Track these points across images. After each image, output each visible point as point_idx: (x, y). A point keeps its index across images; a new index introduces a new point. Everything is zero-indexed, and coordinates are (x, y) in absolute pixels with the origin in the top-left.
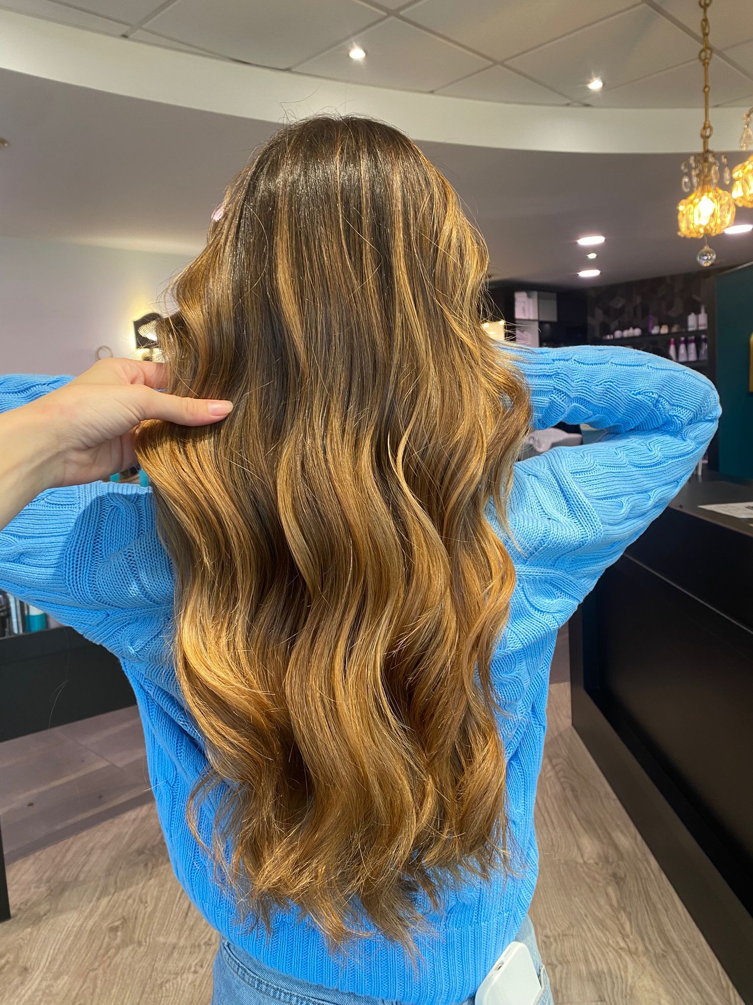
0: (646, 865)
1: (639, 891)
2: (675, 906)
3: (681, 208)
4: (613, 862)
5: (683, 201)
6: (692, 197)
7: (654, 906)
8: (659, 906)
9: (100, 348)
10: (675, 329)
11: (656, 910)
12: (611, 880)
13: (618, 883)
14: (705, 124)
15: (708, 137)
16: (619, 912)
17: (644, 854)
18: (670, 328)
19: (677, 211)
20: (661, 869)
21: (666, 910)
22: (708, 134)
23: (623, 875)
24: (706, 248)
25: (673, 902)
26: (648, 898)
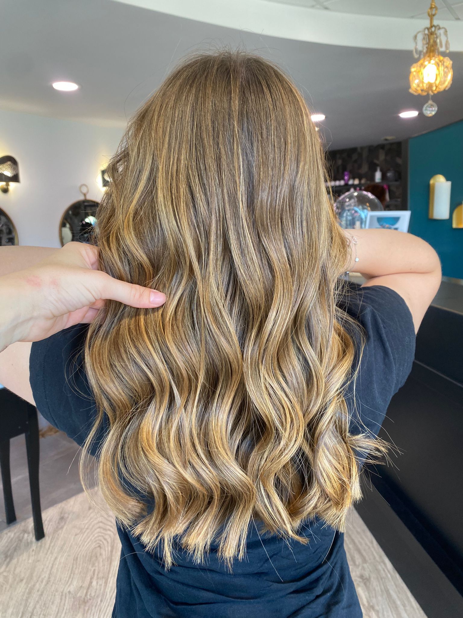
0: (384, 567)
1: (382, 591)
2: (409, 602)
3: (413, 70)
4: (359, 566)
5: (415, 65)
6: (421, 61)
7: (394, 602)
8: (398, 603)
10: (363, 181)
11: (396, 608)
12: (360, 582)
13: (365, 584)
14: (431, 5)
15: (434, 15)
16: (370, 611)
17: (380, 557)
18: (360, 180)
19: (410, 72)
20: (394, 569)
21: (404, 606)
22: (434, 13)
23: (368, 577)
24: (430, 102)
25: (408, 598)
26: (389, 595)
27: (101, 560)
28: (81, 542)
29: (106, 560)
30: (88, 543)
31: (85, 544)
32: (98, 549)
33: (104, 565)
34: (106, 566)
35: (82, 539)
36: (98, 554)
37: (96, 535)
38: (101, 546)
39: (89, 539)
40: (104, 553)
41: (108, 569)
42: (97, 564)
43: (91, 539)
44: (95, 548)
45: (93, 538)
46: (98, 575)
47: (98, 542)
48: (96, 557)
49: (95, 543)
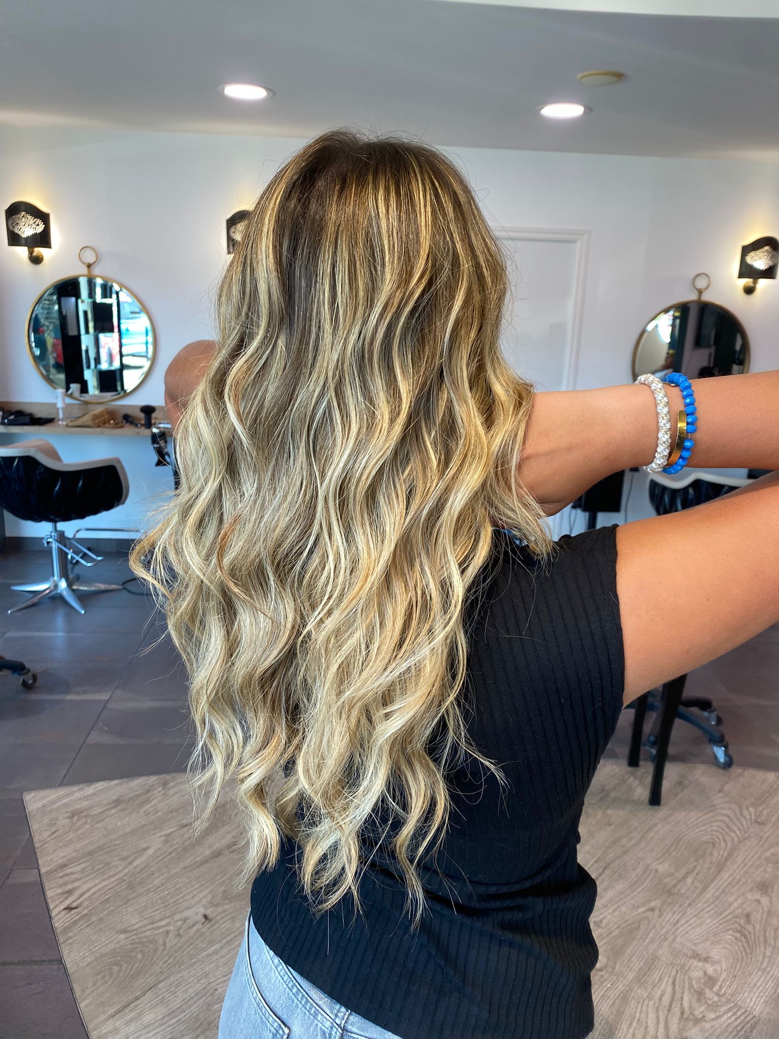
9: (698, 275)
27: (709, 861)
29: (715, 865)
30: (701, 831)
31: (697, 831)
32: (711, 845)
33: (709, 868)
34: (712, 871)
35: (696, 822)
36: (708, 852)
37: (714, 828)
38: (716, 845)
39: (704, 828)
40: (716, 855)
42: (701, 862)
43: (706, 829)
44: (707, 842)
45: (709, 829)
46: (697, 874)
47: (714, 837)
48: (704, 853)
49: (709, 837)
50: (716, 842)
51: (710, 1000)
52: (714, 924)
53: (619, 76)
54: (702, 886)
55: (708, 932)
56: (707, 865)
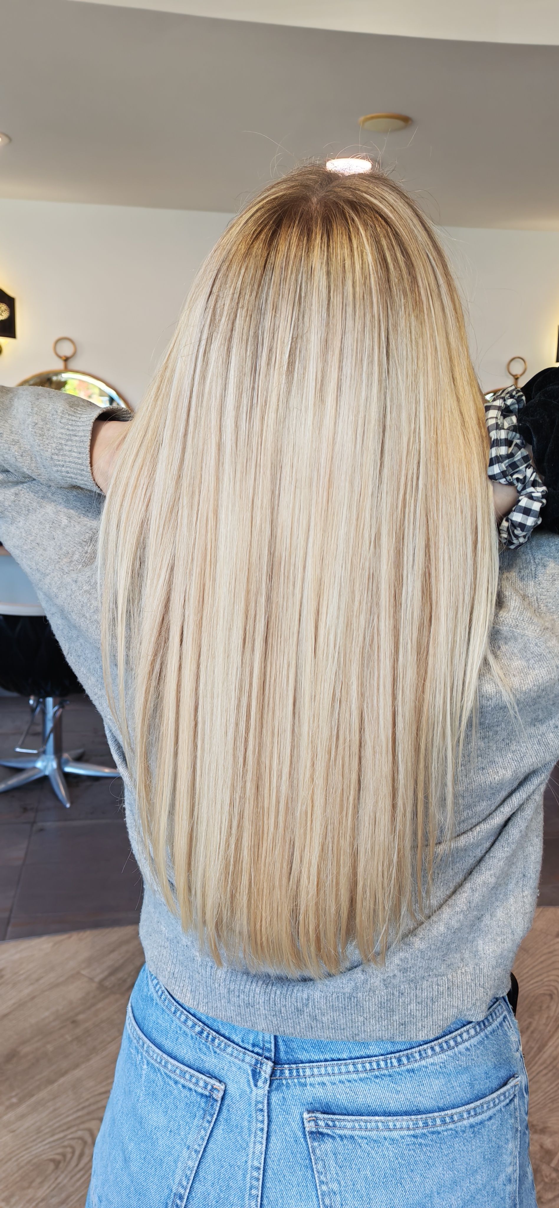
27: (546, 1016)
28: (527, 975)
29: (553, 1020)
30: (537, 982)
31: (532, 982)
32: (548, 998)
33: (546, 1025)
34: (549, 1028)
35: (530, 972)
36: (545, 1006)
37: (552, 978)
38: (554, 996)
39: (540, 978)
40: (553, 1008)
41: (551, 1033)
42: (537, 1017)
43: (541, 980)
44: (544, 994)
45: (546, 980)
46: (532, 1032)
47: (551, 988)
48: (541, 1007)
49: (546, 988)
50: (554, 994)
51: (547, 1177)
52: (552, 1089)
53: (406, 120)
54: (537, 1046)
55: (545, 1098)
56: (544, 1021)
